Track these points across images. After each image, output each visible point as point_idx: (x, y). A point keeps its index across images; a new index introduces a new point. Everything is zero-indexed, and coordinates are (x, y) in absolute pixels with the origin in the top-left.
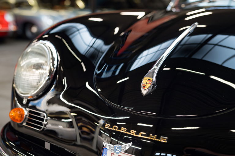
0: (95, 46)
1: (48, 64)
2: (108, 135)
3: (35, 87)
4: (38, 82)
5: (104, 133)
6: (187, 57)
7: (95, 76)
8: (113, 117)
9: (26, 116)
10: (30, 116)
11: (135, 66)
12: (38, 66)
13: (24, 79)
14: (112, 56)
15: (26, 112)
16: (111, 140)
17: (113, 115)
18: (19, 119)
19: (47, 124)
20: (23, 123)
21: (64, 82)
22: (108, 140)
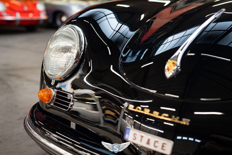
0: (121, 31)
1: (76, 47)
2: (132, 118)
3: (62, 69)
4: (66, 64)
5: (128, 116)
6: (212, 43)
7: (120, 60)
8: (136, 100)
9: (54, 96)
10: (57, 96)
11: (159, 51)
12: (66, 50)
13: (53, 61)
14: (137, 41)
15: (54, 92)
16: (134, 123)
17: (137, 98)
18: (47, 99)
19: (73, 105)
20: (50, 103)
21: (90, 64)
22: (131, 123)
